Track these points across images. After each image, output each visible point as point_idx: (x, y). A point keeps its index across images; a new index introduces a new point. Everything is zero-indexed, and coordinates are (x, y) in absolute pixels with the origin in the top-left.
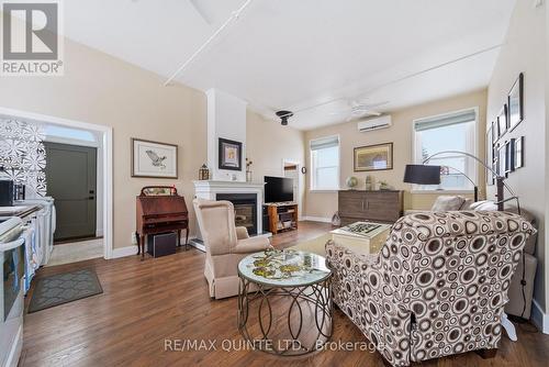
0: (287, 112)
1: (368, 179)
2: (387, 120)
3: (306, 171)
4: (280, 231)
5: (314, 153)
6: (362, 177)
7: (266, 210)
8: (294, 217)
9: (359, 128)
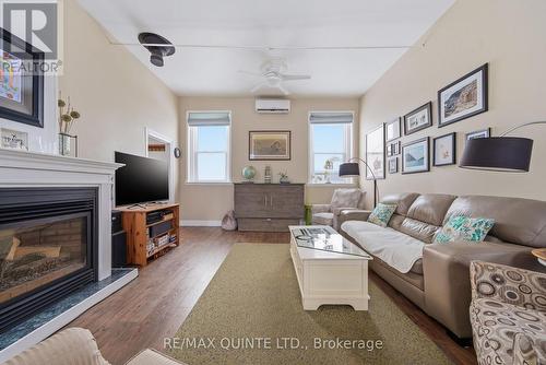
0: (163, 41)
1: (268, 170)
2: (285, 105)
3: (180, 154)
4: (151, 259)
5: (193, 132)
6: (260, 167)
7: (118, 221)
8: (173, 226)
9: (258, 107)
